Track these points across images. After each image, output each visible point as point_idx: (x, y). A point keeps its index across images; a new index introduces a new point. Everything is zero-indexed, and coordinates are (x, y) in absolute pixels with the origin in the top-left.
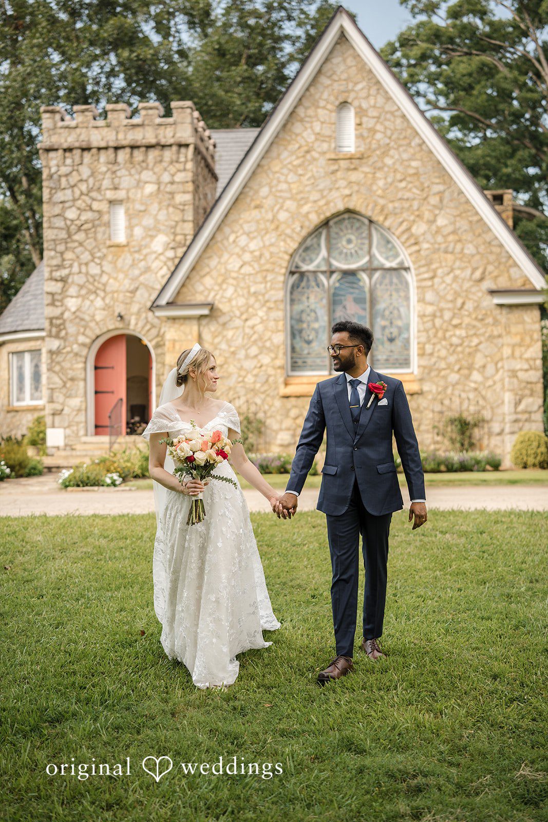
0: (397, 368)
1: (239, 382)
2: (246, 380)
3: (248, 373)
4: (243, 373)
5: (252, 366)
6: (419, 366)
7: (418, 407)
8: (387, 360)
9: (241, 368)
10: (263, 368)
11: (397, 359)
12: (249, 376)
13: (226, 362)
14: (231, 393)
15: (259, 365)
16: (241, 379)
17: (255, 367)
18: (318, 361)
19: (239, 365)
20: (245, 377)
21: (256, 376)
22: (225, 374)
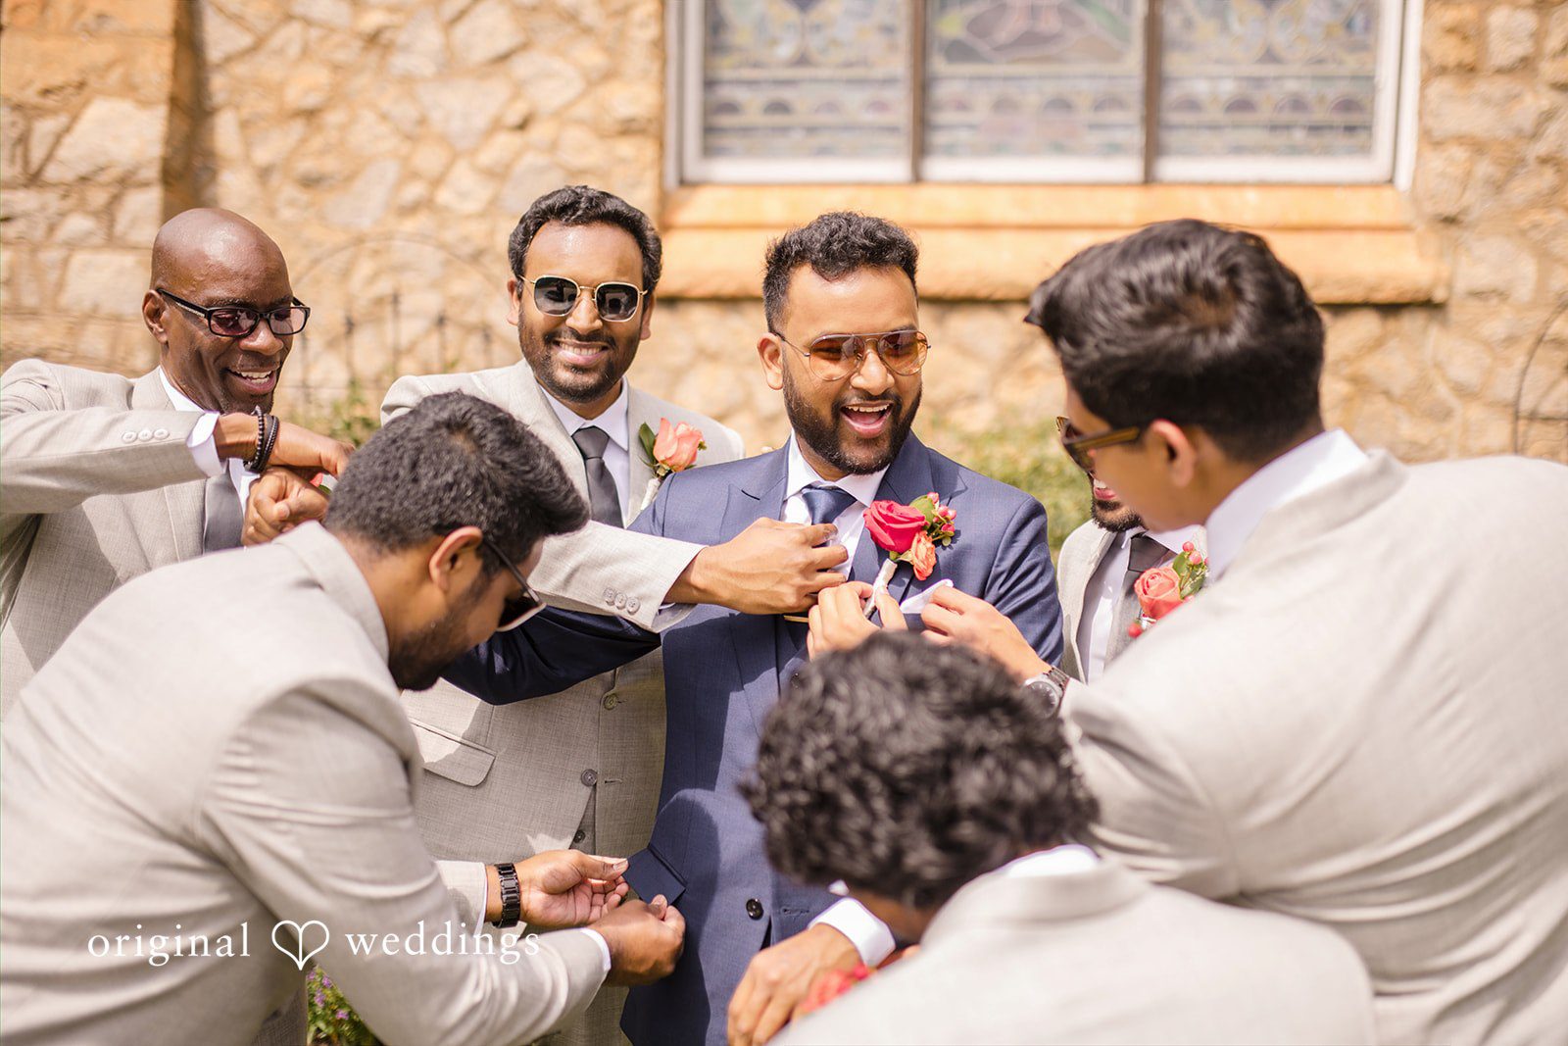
0: (1294, 151)
1: (410, 210)
2: (444, 196)
3: (455, 156)
4: (429, 159)
5: (481, 121)
6: (1429, 139)
7: (1425, 385)
8: (1241, 105)
9: (417, 132)
10: (539, 133)
11: (1298, 104)
12: (463, 176)
13: (336, 96)
14: (365, 268)
15: (513, 117)
16: (414, 191)
17: (496, 126)
18: (854, 101)
19: (406, 112)
20: (437, 182)
21: (498, 174)
22: (330, 164)
